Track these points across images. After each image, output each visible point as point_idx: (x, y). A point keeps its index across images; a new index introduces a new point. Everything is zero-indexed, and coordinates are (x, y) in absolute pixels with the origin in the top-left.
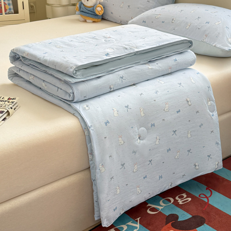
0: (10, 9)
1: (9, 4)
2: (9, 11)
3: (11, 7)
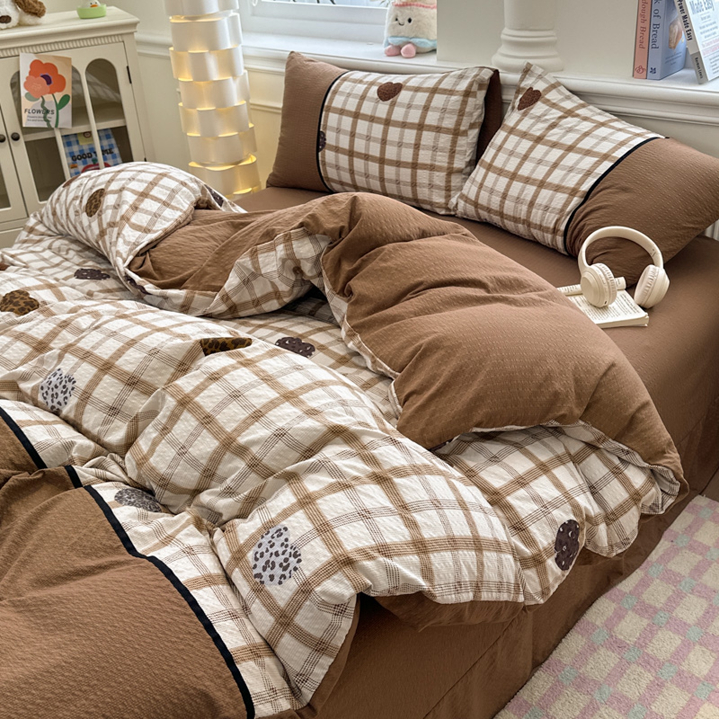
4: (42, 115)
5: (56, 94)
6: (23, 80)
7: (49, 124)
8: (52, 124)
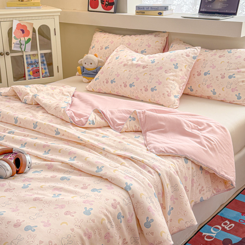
0: (46, 73)
1: (45, 69)
2: (45, 74)
3: (47, 71)
4: (19, 46)
6: (13, 31)
7: (21, 50)
8: (23, 50)
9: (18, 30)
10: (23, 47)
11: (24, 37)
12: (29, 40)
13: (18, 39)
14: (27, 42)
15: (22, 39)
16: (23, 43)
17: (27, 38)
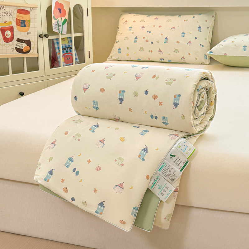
0: (76, 59)
2: (76, 61)
3: (77, 57)
4: (57, 27)
5: (62, 18)
6: (53, 10)
7: (59, 31)
8: (60, 31)
9: (56, 9)
10: (60, 28)
11: (61, 17)
12: (65, 20)
13: (56, 20)
14: (63, 23)
15: (60, 19)
16: (61, 24)
17: (63, 19)
